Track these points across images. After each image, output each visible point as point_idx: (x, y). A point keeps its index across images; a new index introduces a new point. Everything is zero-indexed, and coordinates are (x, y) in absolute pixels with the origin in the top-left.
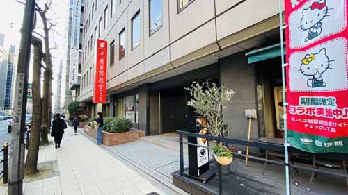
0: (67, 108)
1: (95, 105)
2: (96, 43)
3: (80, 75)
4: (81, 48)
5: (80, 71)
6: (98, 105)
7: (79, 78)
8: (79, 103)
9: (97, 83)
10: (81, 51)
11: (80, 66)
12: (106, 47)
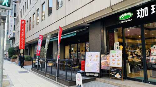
0: (7, 51)
1: (20, 50)
2: (20, 21)
3: (14, 32)
4: (15, 16)
5: (14, 30)
6: (21, 50)
7: (14, 33)
8: (14, 48)
9: (21, 40)
10: (15, 18)
11: (14, 26)
12: (25, 23)
